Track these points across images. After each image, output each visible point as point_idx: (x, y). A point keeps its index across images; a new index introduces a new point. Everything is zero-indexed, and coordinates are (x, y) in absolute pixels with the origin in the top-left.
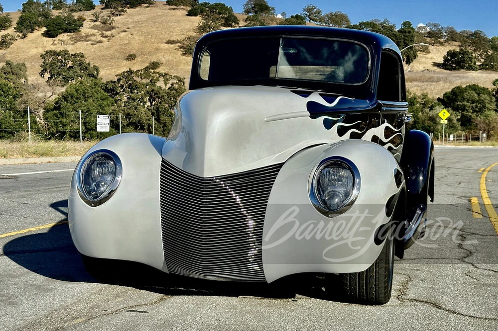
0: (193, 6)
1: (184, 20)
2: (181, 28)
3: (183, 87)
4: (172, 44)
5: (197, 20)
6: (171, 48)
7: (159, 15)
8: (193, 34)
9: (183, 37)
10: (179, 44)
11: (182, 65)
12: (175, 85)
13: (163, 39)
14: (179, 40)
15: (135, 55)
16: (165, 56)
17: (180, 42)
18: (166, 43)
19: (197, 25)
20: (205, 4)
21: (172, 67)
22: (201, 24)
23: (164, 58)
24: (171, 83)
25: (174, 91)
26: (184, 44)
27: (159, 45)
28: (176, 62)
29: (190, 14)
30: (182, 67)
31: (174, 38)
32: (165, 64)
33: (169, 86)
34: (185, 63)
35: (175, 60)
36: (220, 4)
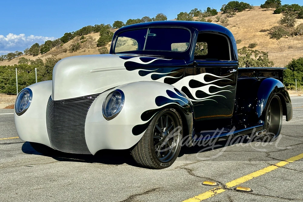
0: (277, 8)
1: (271, 17)
2: (269, 22)
3: (267, 58)
4: (264, 32)
5: (280, 16)
6: (263, 35)
7: (256, 15)
8: (278, 25)
9: (271, 27)
10: (268, 32)
11: (270, 45)
12: (262, 57)
13: (258, 29)
14: (268, 29)
15: (241, 40)
16: (259, 40)
17: (268, 31)
18: (260, 32)
19: (279, 19)
20: (286, 5)
21: (264, 46)
22: (283, 18)
23: (258, 41)
24: (259, 56)
25: (261, 61)
26: (271, 31)
27: (255, 33)
28: (266, 43)
29: (275, 12)
30: (270, 46)
31: (265, 28)
32: (259, 45)
33: (258, 58)
34: (271, 43)
35: (265, 42)
36: (295, 5)
